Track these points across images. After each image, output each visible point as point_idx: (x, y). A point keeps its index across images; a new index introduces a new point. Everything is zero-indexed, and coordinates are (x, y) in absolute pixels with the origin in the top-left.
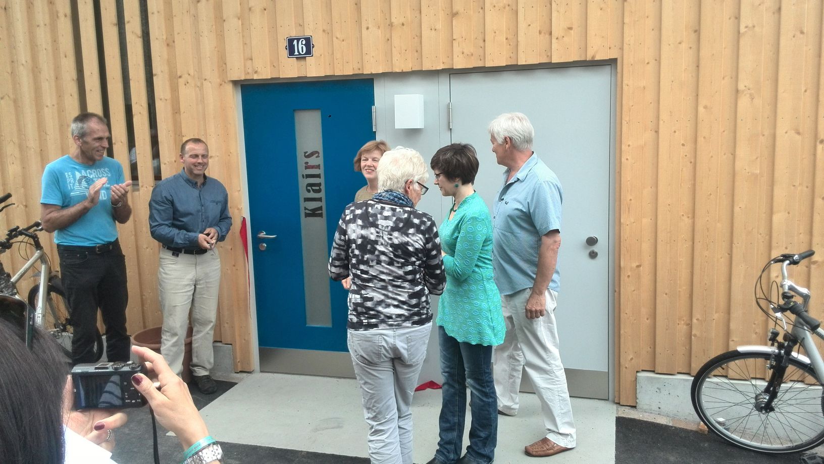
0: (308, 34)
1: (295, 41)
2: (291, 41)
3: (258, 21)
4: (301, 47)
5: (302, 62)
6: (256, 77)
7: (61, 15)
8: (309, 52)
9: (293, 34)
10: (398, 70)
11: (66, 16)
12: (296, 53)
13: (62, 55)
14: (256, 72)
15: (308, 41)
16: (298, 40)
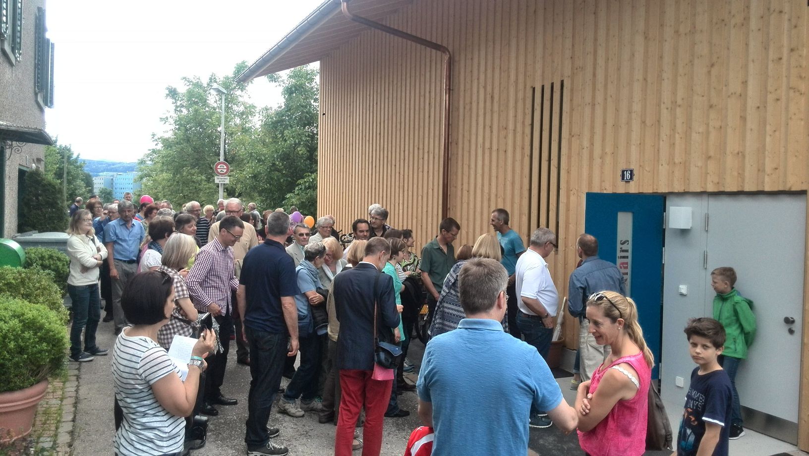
0: (632, 167)
1: (625, 172)
2: (623, 172)
3: (608, 159)
4: (628, 175)
5: (627, 184)
6: (605, 192)
7: (526, 155)
8: (631, 178)
9: (624, 168)
10: (676, 191)
11: (528, 156)
12: (625, 179)
13: (524, 177)
14: (605, 189)
15: (632, 171)
16: (627, 171)
